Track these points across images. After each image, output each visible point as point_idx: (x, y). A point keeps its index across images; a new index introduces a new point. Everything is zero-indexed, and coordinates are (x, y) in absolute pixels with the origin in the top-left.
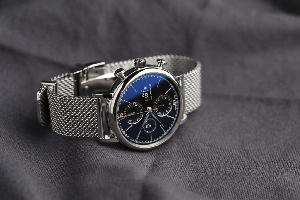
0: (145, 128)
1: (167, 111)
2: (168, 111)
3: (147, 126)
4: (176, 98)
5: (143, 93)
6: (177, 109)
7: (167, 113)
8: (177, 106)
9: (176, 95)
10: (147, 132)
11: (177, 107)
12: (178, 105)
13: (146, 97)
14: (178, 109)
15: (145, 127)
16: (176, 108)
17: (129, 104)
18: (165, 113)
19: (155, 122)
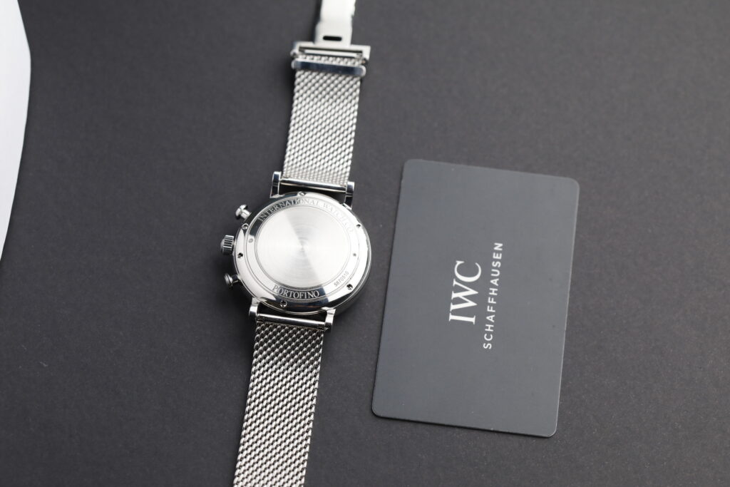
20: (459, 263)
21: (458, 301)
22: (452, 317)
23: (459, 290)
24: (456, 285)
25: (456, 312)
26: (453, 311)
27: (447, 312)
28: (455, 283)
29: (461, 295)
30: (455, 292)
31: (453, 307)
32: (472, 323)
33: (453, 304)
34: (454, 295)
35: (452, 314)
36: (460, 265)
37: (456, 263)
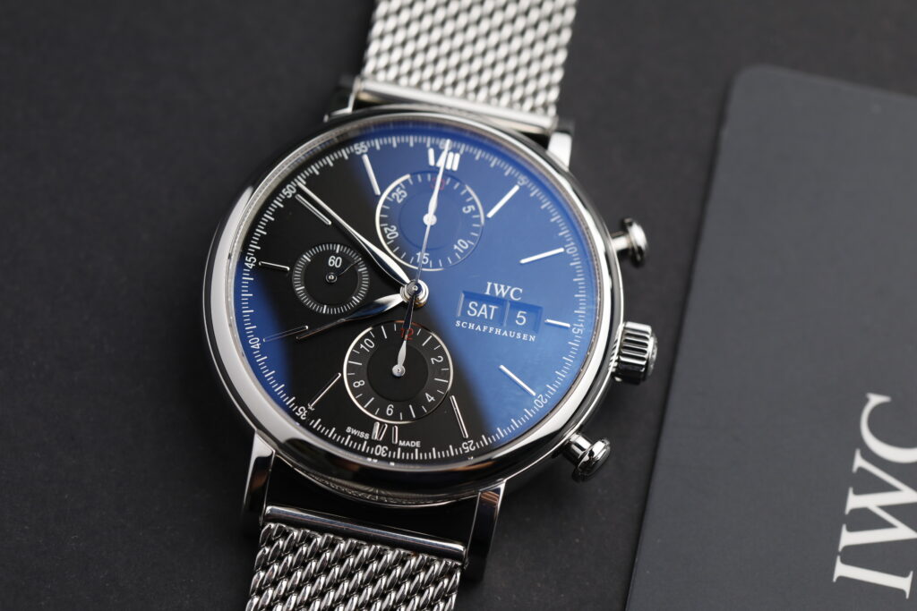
0: (333, 253)
1: (360, 383)
2: (355, 392)
3: (335, 263)
4: (405, 449)
5: (508, 294)
6: (345, 435)
7: (351, 380)
8: (361, 441)
9: (417, 455)
10: (306, 258)
11: (355, 438)
12: (364, 447)
13: (478, 309)
14: (347, 441)
15: (337, 255)
16: (355, 432)
17: (486, 211)
18: (356, 373)
19: (335, 311)
20: (875, 400)
21: (865, 520)
22: (842, 570)
23: (869, 485)
24: (861, 470)
25: (857, 556)
26: (847, 548)
27: (830, 551)
28: (859, 462)
29: (872, 502)
30: (857, 492)
31: (848, 538)
32: (902, 592)
33: (850, 529)
34: (855, 501)
35: (844, 561)
36: (878, 409)
37: (866, 401)
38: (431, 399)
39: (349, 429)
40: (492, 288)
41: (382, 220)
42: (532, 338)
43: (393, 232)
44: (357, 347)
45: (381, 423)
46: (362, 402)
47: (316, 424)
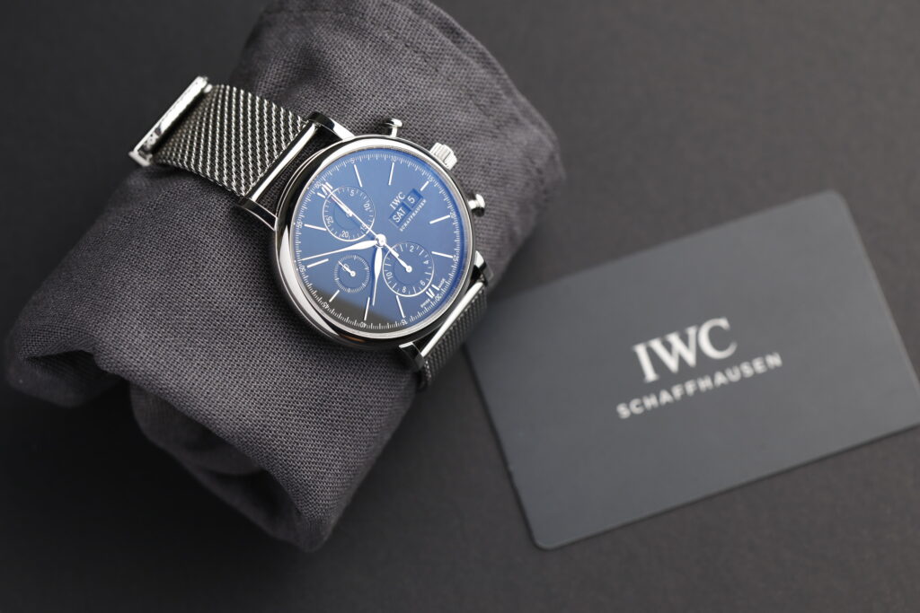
1: (404, 289)
2: (407, 293)
4: (443, 287)
6: (423, 309)
7: (401, 292)
8: (429, 304)
9: (448, 283)
10: (336, 279)
11: (427, 305)
12: (433, 304)
13: (397, 216)
14: (427, 310)
16: (424, 304)
18: (399, 288)
19: (367, 280)
22: (640, 349)
23: (685, 340)
24: (689, 333)
25: (651, 353)
26: (651, 346)
27: (645, 339)
29: (678, 345)
30: (677, 336)
31: (656, 344)
32: (646, 377)
33: (660, 343)
34: (673, 337)
35: (645, 349)
38: (427, 262)
39: (422, 306)
40: (394, 205)
41: (338, 235)
42: (424, 201)
43: (345, 233)
44: (388, 281)
45: (427, 290)
46: (413, 293)
47: (412, 319)
